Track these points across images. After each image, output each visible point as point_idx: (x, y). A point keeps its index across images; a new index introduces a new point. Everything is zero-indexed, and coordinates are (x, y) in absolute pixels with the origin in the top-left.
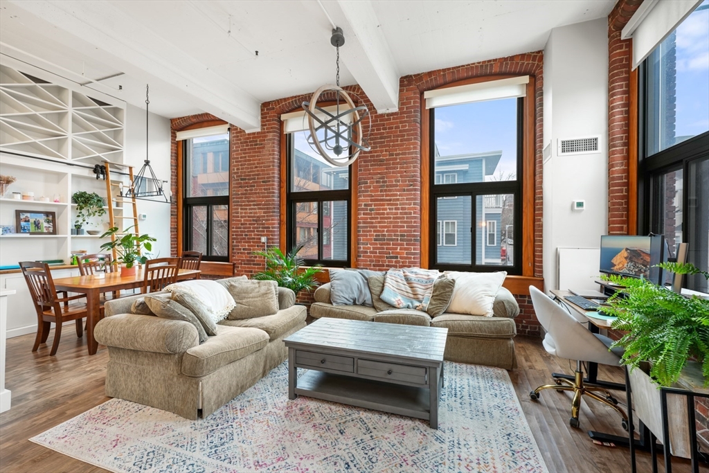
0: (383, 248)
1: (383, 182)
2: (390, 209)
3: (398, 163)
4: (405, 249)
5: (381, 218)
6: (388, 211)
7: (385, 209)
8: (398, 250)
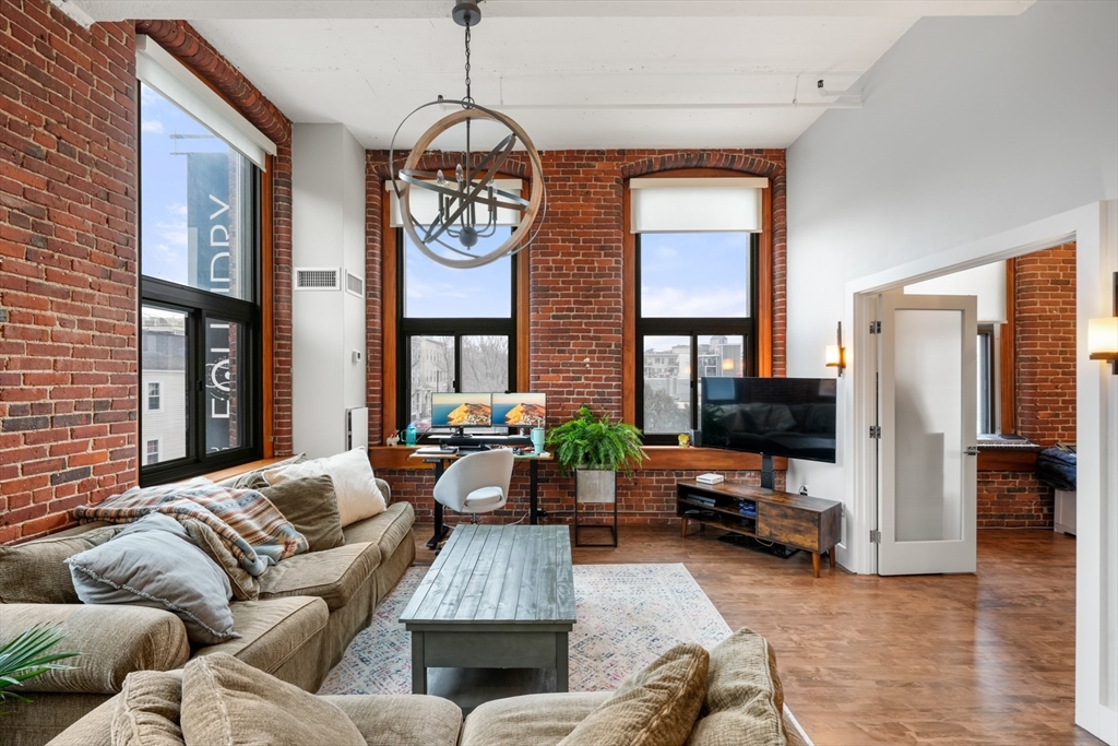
0: (39, 453)
1: (35, 227)
2: (63, 323)
3: (88, 187)
4: (110, 443)
5: (33, 350)
6: (58, 328)
7: (47, 322)
8: (90, 451)
